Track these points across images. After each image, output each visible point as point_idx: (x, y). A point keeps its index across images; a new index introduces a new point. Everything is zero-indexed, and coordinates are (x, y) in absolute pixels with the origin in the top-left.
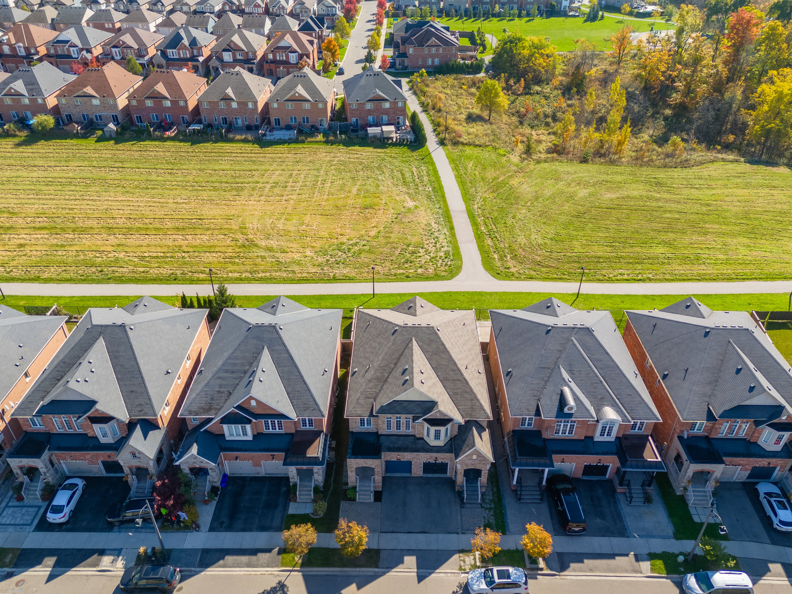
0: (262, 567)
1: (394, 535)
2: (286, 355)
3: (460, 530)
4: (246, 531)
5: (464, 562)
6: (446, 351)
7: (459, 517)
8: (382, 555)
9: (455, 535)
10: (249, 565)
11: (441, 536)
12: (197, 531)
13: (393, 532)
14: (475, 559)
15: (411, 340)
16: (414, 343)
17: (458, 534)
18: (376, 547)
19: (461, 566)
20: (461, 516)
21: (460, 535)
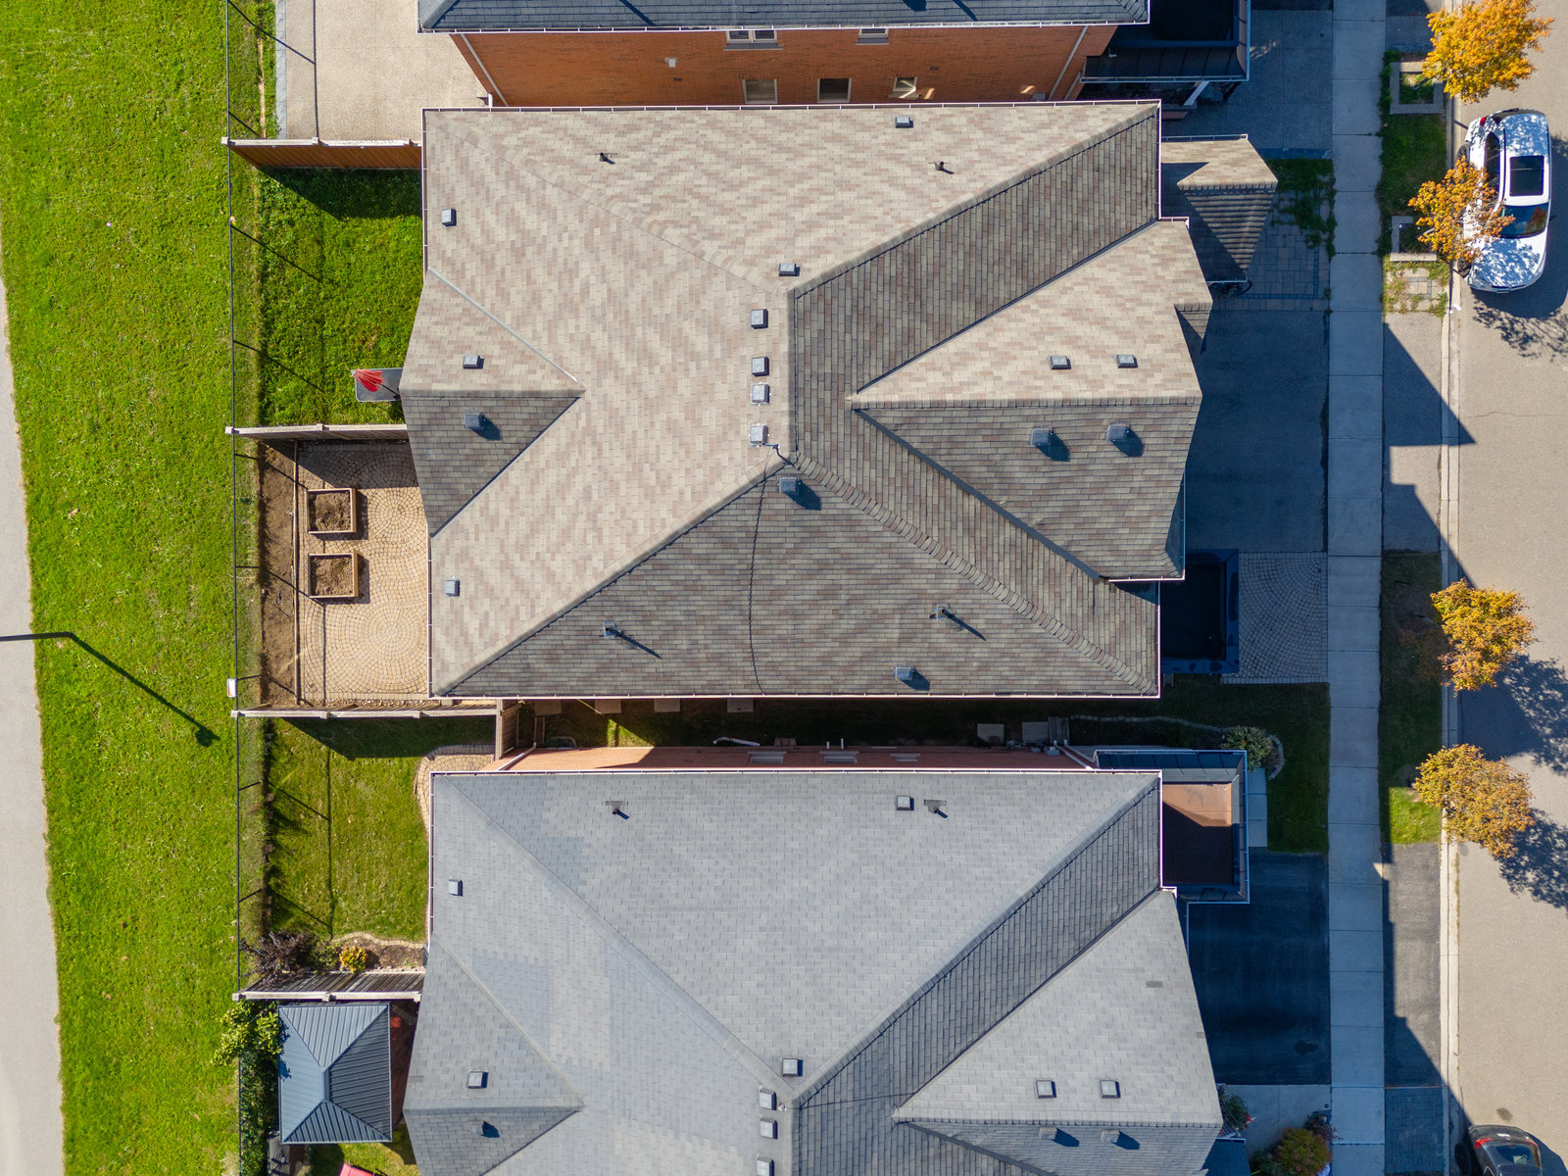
0: (1436, 895)
1: (1334, 508)
2: (933, 1004)
3: (1317, 305)
4: (1326, 965)
5: (1419, 298)
6: (905, 247)
7: (1273, 304)
8: (1400, 543)
9: (1334, 319)
10: (1432, 934)
11: (1337, 365)
12: (1329, 1117)
13: (1325, 511)
14: (1414, 265)
15: (858, 410)
16: (870, 396)
17: (1328, 312)
18: (1377, 564)
19: (1432, 311)
20: (1271, 296)
21: (1333, 304)
